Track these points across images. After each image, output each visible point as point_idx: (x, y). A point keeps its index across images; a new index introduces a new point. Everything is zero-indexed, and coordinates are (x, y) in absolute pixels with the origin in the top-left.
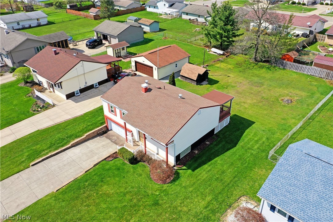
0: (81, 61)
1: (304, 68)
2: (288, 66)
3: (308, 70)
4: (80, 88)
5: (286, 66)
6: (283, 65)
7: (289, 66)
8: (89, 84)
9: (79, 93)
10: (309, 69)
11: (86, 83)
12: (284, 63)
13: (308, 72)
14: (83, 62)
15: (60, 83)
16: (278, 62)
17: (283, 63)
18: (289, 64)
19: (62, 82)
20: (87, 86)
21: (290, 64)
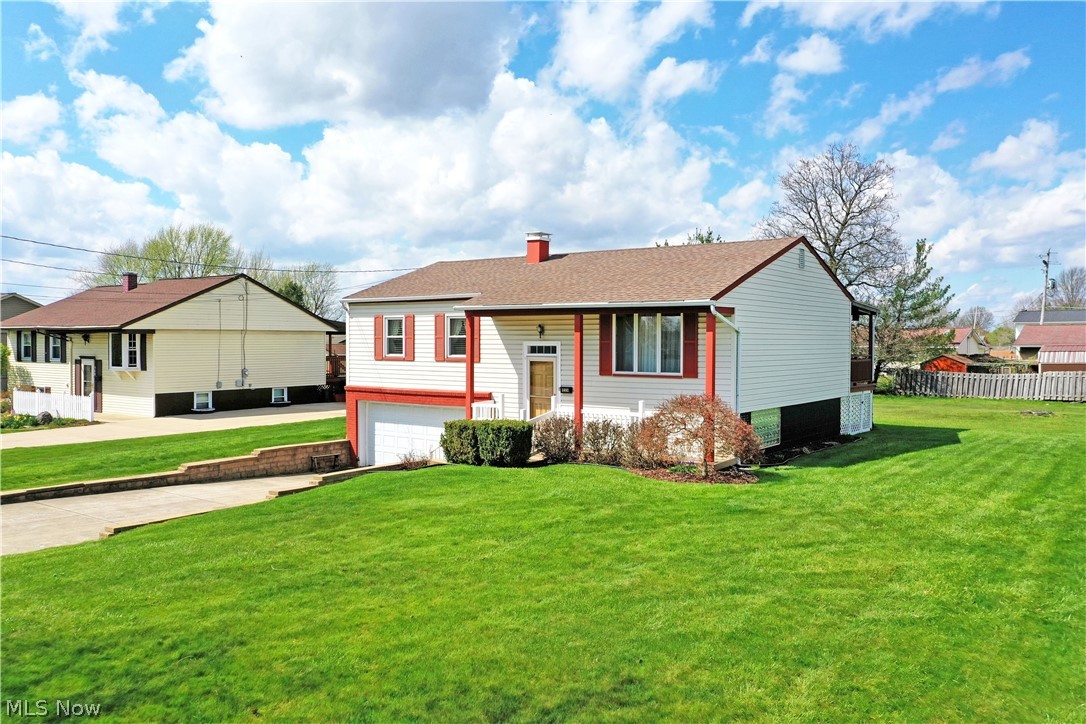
0: (243, 280)
1: (1016, 382)
2: (955, 387)
3: (1032, 387)
4: (219, 384)
5: (949, 388)
6: (939, 387)
7: (960, 387)
8: (254, 383)
9: (210, 405)
10: (1032, 383)
11: (244, 373)
12: (940, 379)
13: (1031, 392)
14: (250, 284)
15: (145, 334)
16: (916, 381)
17: (937, 380)
18: (956, 380)
19: (153, 332)
20: (246, 387)
21: (961, 380)
